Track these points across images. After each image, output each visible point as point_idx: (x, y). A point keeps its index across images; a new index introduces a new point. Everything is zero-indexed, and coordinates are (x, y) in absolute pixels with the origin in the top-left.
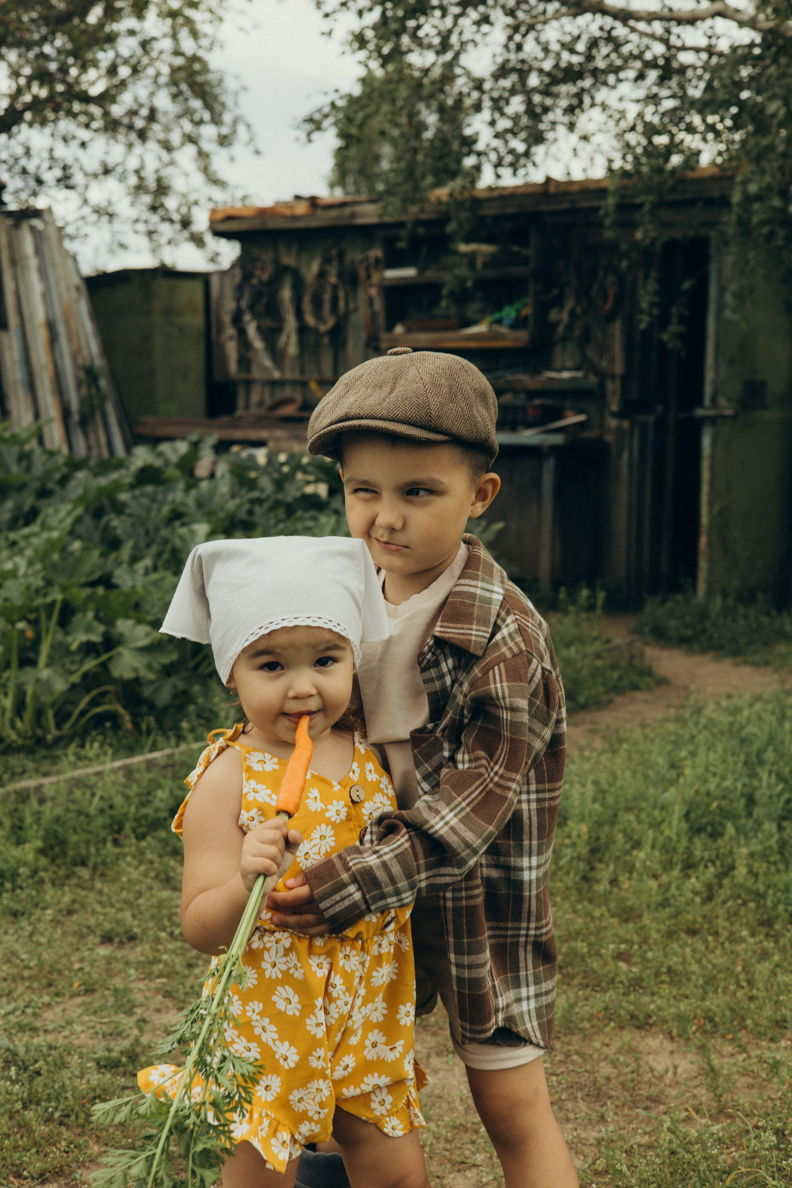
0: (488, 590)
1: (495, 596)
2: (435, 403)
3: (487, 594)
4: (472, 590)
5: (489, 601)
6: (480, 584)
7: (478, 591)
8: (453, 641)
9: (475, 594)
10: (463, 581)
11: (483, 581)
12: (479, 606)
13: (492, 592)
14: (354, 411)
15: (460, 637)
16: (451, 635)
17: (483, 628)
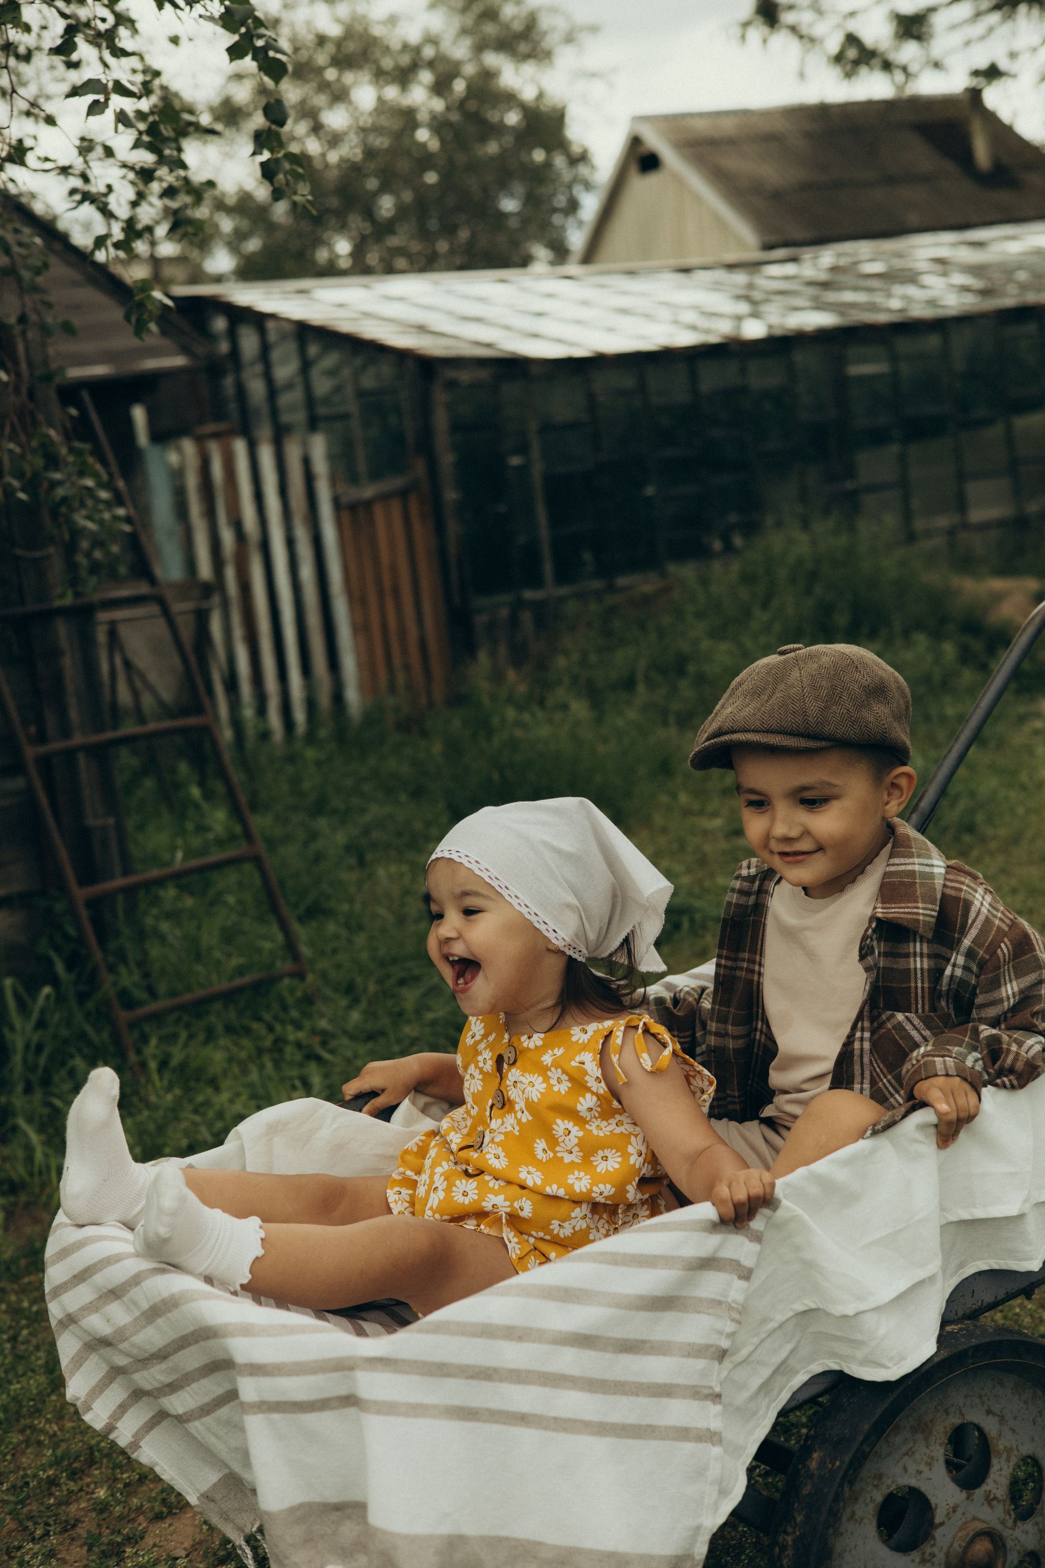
0: (927, 865)
1: (936, 870)
2: (813, 708)
3: (927, 869)
4: (910, 868)
5: (931, 876)
6: (916, 860)
7: (917, 868)
8: (900, 922)
9: (914, 871)
10: (892, 861)
11: (919, 856)
12: (921, 884)
13: (932, 866)
14: (727, 726)
15: (906, 916)
16: (895, 915)
17: (930, 906)
